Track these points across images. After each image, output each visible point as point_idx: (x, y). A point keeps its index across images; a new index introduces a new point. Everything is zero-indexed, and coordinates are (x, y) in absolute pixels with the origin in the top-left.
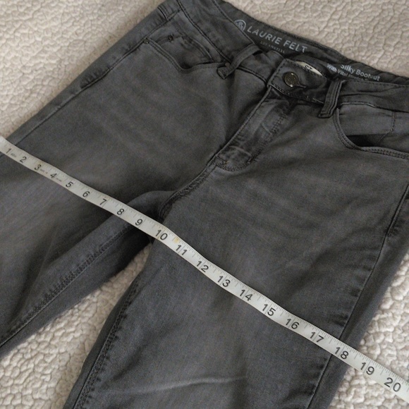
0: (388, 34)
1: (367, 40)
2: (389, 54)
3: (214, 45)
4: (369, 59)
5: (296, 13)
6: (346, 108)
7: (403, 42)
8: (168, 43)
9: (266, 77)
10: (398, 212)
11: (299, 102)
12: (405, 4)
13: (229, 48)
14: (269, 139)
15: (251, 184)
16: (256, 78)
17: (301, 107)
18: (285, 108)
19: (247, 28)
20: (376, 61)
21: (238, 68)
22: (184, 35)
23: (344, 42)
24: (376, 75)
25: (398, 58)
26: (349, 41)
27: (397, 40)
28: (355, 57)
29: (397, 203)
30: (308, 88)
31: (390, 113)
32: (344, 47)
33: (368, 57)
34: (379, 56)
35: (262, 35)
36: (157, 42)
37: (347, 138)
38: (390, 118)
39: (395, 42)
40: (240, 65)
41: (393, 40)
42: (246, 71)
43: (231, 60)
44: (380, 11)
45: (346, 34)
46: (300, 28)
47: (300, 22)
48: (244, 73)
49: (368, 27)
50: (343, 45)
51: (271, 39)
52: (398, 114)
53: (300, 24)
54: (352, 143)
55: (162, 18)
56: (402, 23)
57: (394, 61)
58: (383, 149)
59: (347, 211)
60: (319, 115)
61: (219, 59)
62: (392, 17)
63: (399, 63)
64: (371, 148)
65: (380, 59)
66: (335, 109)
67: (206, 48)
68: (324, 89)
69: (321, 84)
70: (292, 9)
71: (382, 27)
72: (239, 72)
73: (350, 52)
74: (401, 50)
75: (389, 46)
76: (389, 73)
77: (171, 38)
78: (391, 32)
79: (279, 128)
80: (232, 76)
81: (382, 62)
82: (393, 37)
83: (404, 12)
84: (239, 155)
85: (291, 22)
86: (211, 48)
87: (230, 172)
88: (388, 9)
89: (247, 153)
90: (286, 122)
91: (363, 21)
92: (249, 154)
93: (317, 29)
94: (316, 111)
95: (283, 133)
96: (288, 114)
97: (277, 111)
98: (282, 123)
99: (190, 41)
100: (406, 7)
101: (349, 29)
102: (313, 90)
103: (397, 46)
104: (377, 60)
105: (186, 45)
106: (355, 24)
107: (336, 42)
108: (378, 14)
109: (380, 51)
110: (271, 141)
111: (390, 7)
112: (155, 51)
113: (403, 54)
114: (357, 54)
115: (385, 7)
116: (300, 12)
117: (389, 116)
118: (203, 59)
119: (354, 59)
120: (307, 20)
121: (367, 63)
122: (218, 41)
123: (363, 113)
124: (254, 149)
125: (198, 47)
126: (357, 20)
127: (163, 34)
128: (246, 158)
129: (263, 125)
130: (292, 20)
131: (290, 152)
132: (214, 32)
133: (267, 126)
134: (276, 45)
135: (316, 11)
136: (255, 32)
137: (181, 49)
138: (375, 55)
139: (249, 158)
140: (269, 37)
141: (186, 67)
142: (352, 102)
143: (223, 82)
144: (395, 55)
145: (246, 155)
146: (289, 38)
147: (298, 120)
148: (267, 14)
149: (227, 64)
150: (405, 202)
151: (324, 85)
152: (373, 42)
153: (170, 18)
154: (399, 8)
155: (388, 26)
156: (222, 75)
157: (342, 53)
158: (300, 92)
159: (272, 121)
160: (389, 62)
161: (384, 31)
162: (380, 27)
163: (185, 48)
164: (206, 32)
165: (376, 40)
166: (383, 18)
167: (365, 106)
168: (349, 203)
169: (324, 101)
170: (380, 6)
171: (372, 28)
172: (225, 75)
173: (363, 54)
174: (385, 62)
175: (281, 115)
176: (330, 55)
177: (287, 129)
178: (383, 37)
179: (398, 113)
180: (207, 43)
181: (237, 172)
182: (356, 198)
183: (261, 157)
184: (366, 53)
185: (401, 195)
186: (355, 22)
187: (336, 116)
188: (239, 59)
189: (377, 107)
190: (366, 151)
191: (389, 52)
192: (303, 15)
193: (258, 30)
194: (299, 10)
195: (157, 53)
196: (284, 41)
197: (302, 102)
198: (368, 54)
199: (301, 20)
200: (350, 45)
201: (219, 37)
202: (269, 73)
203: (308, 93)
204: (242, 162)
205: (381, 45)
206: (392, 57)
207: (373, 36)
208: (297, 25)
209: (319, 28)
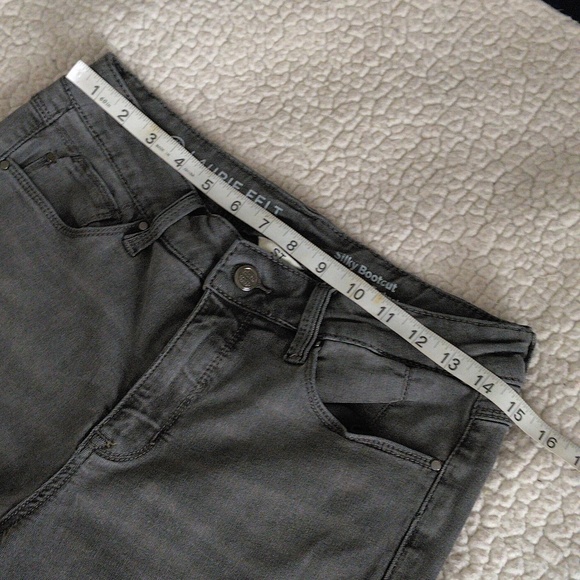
0: (424, 193)
1: (388, 199)
2: (419, 236)
3: (125, 183)
4: (384, 241)
5: (275, 129)
6: (332, 348)
7: (447, 213)
8: (42, 171)
9: (203, 270)
10: (389, 572)
11: (256, 321)
12: (459, 133)
13: (149, 195)
14: (193, 397)
15: (150, 493)
16: (186, 270)
17: (257, 334)
18: (229, 335)
20: (395, 247)
21: (159, 240)
22: (75, 153)
23: (349, 197)
24: (391, 280)
25: (432, 246)
26: (356, 199)
27: (437, 208)
28: (362, 232)
29: (391, 554)
30: (273, 296)
31: (402, 369)
32: (347, 209)
33: (385, 236)
34: (402, 237)
36: (22, 166)
37: (323, 406)
38: (400, 380)
39: (432, 214)
40: (162, 235)
41: (429, 207)
42: (171, 253)
43: (150, 220)
44: (417, 140)
45: (355, 182)
46: (277, 161)
47: (279, 148)
48: (166, 255)
49: (392, 171)
50: (347, 203)
52: (416, 374)
53: (279, 152)
54: (333, 418)
55: (36, 121)
56: (449, 172)
57: (426, 251)
58: (381, 440)
59: (306, 561)
60: (284, 356)
61: (129, 213)
62: (436, 156)
63: (434, 256)
64: (362, 437)
65: (403, 242)
66: (314, 347)
67: (110, 187)
68: (300, 302)
69: (298, 288)
70: (271, 118)
71: (416, 176)
72: (158, 249)
73: (356, 220)
74: (440, 230)
75: (422, 219)
76: (413, 278)
77: (49, 159)
78: (430, 190)
79: (213, 375)
80: (147, 252)
81: (404, 251)
82: (430, 202)
83: (457, 148)
84: (137, 428)
85: (264, 147)
86: (120, 189)
87: (116, 464)
88: (431, 138)
89: (152, 423)
90: (227, 365)
91: (386, 157)
92: (156, 426)
93: (306, 166)
94: (282, 345)
95: (219, 387)
96: (233, 347)
97: (213, 343)
98: (220, 366)
99: (85, 167)
100: (461, 139)
101: (360, 171)
102: (281, 301)
103: (435, 221)
104: (398, 244)
105: (77, 174)
106: (371, 163)
107: (335, 197)
108: (413, 146)
109: (405, 227)
110: (197, 400)
111: (436, 134)
112: (18, 187)
113: (443, 239)
114: (366, 227)
115: (427, 135)
116: (281, 128)
117: (399, 375)
118: (102, 211)
119: (359, 240)
120: (291, 145)
121: (379, 249)
122: (131, 175)
123: (357, 365)
124: (165, 414)
125: (96, 183)
126: (375, 155)
127: (36, 151)
128: (150, 433)
129: (186, 370)
130: (266, 142)
131: (225, 429)
132: (127, 157)
133: (194, 373)
135: (310, 128)
137: (67, 180)
138: (396, 235)
139: (156, 431)
141: (70, 222)
142: (342, 337)
143: (131, 263)
144: (429, 240)
145: (149, 426)
146: (255, 184)
147: (249, 364)
149: (143, 226)
150: (405, 552)
151: (302, 290)
152: (396, 207)
153: (50, 121)
154: (450, 139)
155: (426, 174)
156: (130, 248)
157: (342, 222)
158: (259, 302)
159: (203, 362)
160: (418, 251)
161: (418, 184)
162: (413, 175)
163: (74, 178)
164: (113, 153)
165: (402, 203)
166: (422, 156)
167: (363, 351)
168: (311, 542)
169: (297, 325)
170: (419, 131)
171: (399, 175)
172: (135, 250)
173: (376, 228)
174: (411, 252)
175: (220, 352)
176: (319, 229)
177: (228, 380)
178: (415, 199)
179: (415, 370)
180: (112, 174)
181: (130, 464)
182: (325, 535)
183: (176, 433)
184: (382, 227)
185: (400, 537)
186: (373, 159)
187: (311, 367)
188: (163, 224)
189: (384, 355)
190: (353, 441)
191: (421, 231)
192: (285, 134)
194: (280, 122)
195: (22, 190)
197: (260, 323)
198: (385, 231)
199: (282, 145)
200: (358, 206)
201: (135, 168)
202: (209, 262)
203: (271, 307)
204: (141, 443)
205: (410, 215)
206: (424, 243)
207: (398, 194)
208: (274, 154)
209: (310, 163)
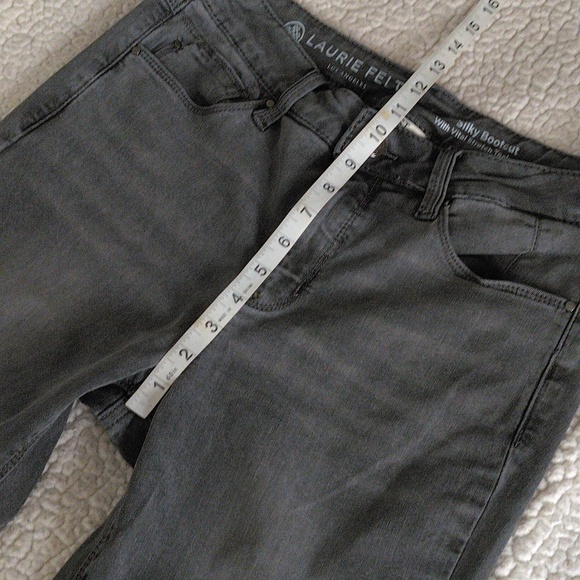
0: (537, 67)
1: (503, 75)
2: (537, 105)
3: (251, 66)
4: (503, 111)
5: (390, 14)
6: (461, 205)
7: (562, 83)
8: (171, 56)
9: (332, 138)
10: (533, 402)
11: (384, 185)
12: (568, 13)
13: (274, 74)
14: (331, 253)
15: (298, 337)
16: (316, 139)
17: (387, 196)
18: (361, 196)
19: (306, 39)
20: (514, 116)
21: (286, 114)
22: (201, 41)
23: (465, 75)
24: (515, 144)
25: (551, 113)
26: (472, 75)
27: (552, 80)
28: (480, 104)
29: (533, 386)
30: (399, 161)
31: (532, 221)
32: (465, 84)
33: (502, 106)
34: (521, 107)
35: (331, 52)
36: (153, 52)
37: (458, 259)
38: (531, 231)
39: (548, 84)
40: (291, 110)
41: (545, 80)
42: (300, 124)
43: (277, 97)
44: (527, 21)
45: (470, 61)
46: (392, 43)
47: (395, 31)
48: (296, 125)
49: (505, 50)
50: (463, 80)
51: (346, 62)
52: (545, 224)
53: (394, 35)
54: (466, 268)
55: (165, 10)
56: (561, 47)
57: (545, 118)
58: (516, 285)
59: (452, 394)
60: (416, 214)
61: (257, 92)
62: (546, 35)
63: (552, 122)
64: (497, 282)
65: (521, 111)
66: (443, 205)
67: (236, 69)
68: (427, 165)
69: (423, 154)
70: (384, 5)
71: (529, 52)
72: (287, 121)
73: (474, 94)
74: (557, 99)
75: (539, 90)
76: (535, 143)
77: (177, 45)
78: (543, 64)
79: (348, 233)
80: (276, 127)
81: (523, 119)
82: (545, 74)
83: (567, 26)
84: (281, 281)
85: (380, 31)
86: (246, 71)
87: (263, 313)
88: (540, 18)
89: (294, 276)
90: (360, 224)
91: (498, 38)
92: (298, 279)
93: (422, 46)
94: (412, 204)
95: (355, 243)
96: (366, 208)
97: (347, 203)
98: (355, 224)
99: (211, 53)
100: (570, 18)
101: (474, 52)
102: (408, 166)
103: (551, 91)
104: (517, 113)
105: (203, 61)
106: (484, 44)
107: (452, 74)
108: (523, 26)
109: (522, 97)
110: (335, 256)
111: (545, 14)
112: (151, 70)
113: (560, 107)
114: (485, 99)
115: (537, 15)
116: (395, 12)
117: (530, 226)
118: (230, 91)
119: (479, 110)
120: (406, 28)
121: (499, 118)
122: (256, 58)
123: (488, 218)
124: (306, 269)
125: (223, 67)
126: (487, 36)
127: (164, 38)
128: (293, 286)
129: (323, 227)
130: (381, 27)
131: (364, 280)
132: (252, 42)
133: (331, 231)
134: (352, 74)
135: (423, 12)
136: (319, 45)
137: (194, 66)
138: (514, 105)
139: (298, 285)
140: (342, 57)
141: (201, 102)
142: (470, 194)
143: (262, 136)
144: (547, 108)
145: (292, 280)
146: (375, 62)
147: (381, 222)
148: (341, 10)
149: (270, 103)
150: (546, 384)
151: (427, 155)
152: (511, 81)
153: (178, 10)
154: (560, 18)
155: (539, 51)
156: (260, 124)
157: (460, 97)
158: (387, 167)
159: (338, 220)
160: (536, 119)
161: (531, 59)
162: (525, 52)
163: (200, 64)
164: (237, 39)
165: (517, 77)
166: (532, 35)
167: (493, 206)
168: (454, 379)
169: (425, 187)
170: (528, 12)
171: (512, 53)
172: (265, 124)
173: (495, 100)
174: (530, 120)
175: (353, 211)
176: (441, 100)
177: (363, 236)
178: (530, 73)
179: (544, 221)
180: (237, 59)
181: (276, 313)
182: (468, 371)
183: (316, 285)
184: (499, 99)
185: (540, 371)
186: (485, 40)
187: (444, 220)
188: (291, 99)
189: (512, 208)
190: (489, 286)
191: (537, 100)
192: (399, 18)
193: (324, 43)
194: (394, 9)
195: (154, 73)
196: (366, 67)
197: (389, 186)
198: (503, 101)
199: (397, 28)
200: (475, 82)
201: (259, 51)
202: (337, 131)
203: (400, 170)
204: (284, 294)
205: (525, 87)
206: (542, 111)
207: (512, 69)
208: (389, 37)
209: (425, 45)
